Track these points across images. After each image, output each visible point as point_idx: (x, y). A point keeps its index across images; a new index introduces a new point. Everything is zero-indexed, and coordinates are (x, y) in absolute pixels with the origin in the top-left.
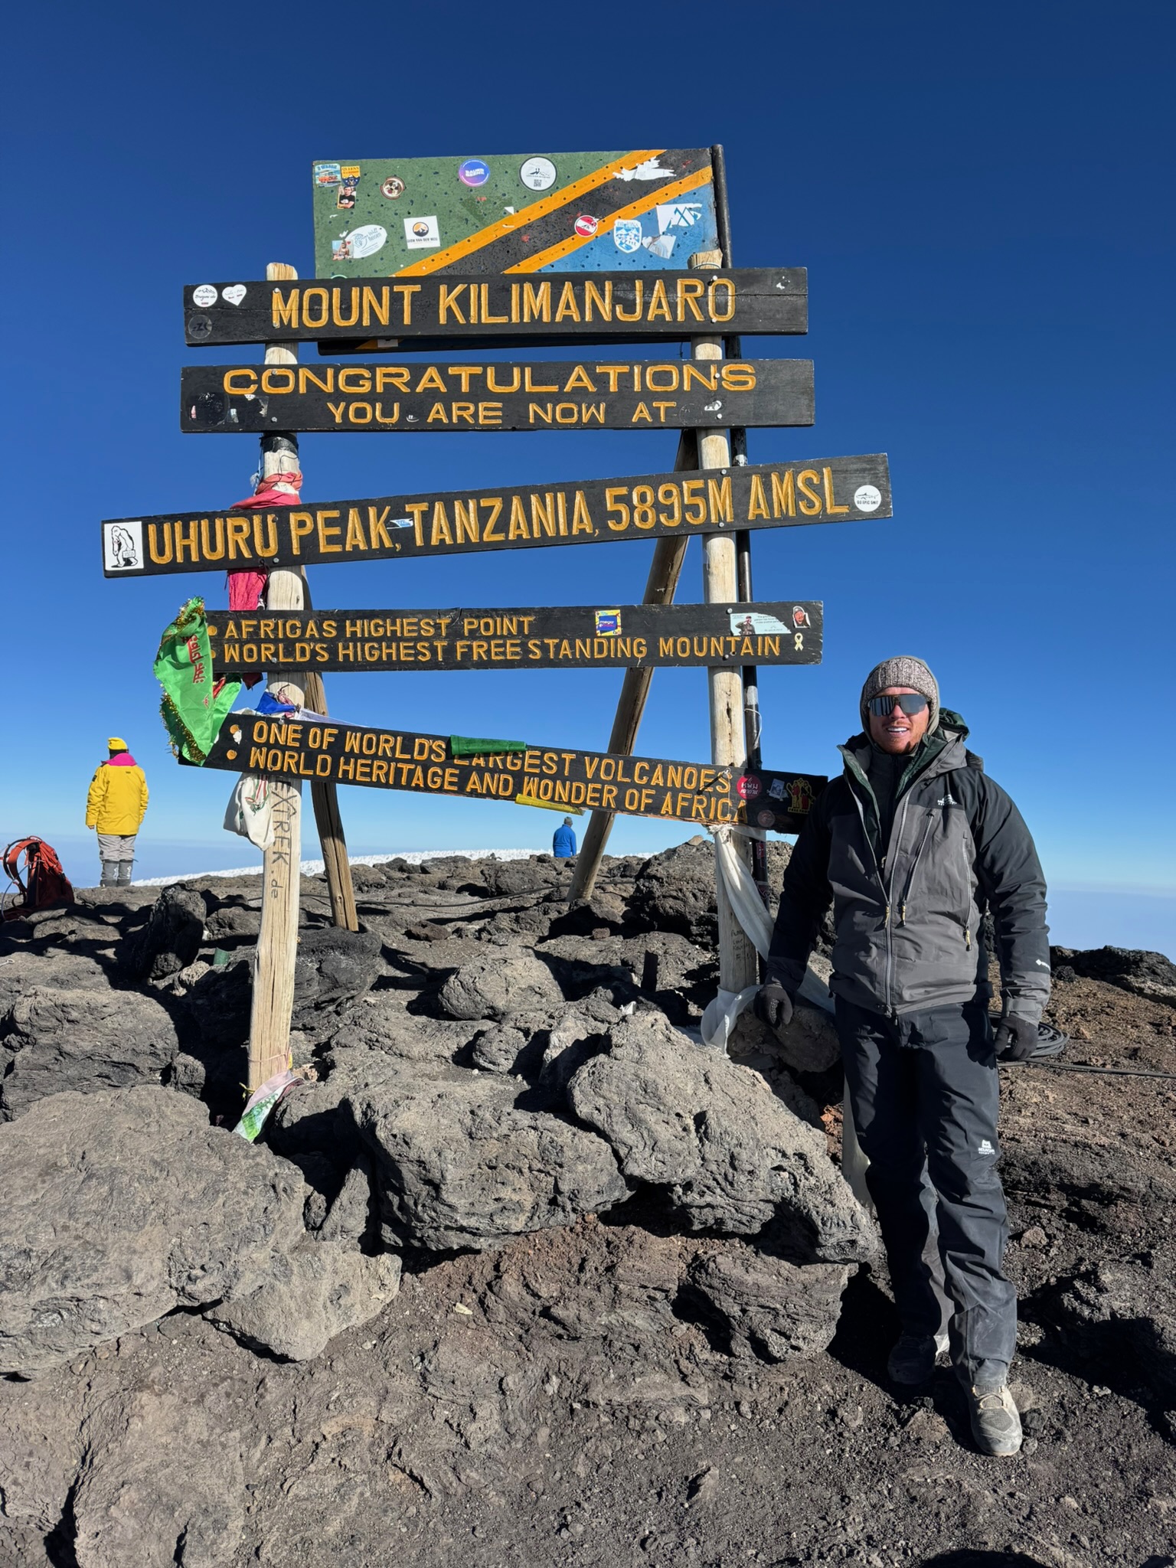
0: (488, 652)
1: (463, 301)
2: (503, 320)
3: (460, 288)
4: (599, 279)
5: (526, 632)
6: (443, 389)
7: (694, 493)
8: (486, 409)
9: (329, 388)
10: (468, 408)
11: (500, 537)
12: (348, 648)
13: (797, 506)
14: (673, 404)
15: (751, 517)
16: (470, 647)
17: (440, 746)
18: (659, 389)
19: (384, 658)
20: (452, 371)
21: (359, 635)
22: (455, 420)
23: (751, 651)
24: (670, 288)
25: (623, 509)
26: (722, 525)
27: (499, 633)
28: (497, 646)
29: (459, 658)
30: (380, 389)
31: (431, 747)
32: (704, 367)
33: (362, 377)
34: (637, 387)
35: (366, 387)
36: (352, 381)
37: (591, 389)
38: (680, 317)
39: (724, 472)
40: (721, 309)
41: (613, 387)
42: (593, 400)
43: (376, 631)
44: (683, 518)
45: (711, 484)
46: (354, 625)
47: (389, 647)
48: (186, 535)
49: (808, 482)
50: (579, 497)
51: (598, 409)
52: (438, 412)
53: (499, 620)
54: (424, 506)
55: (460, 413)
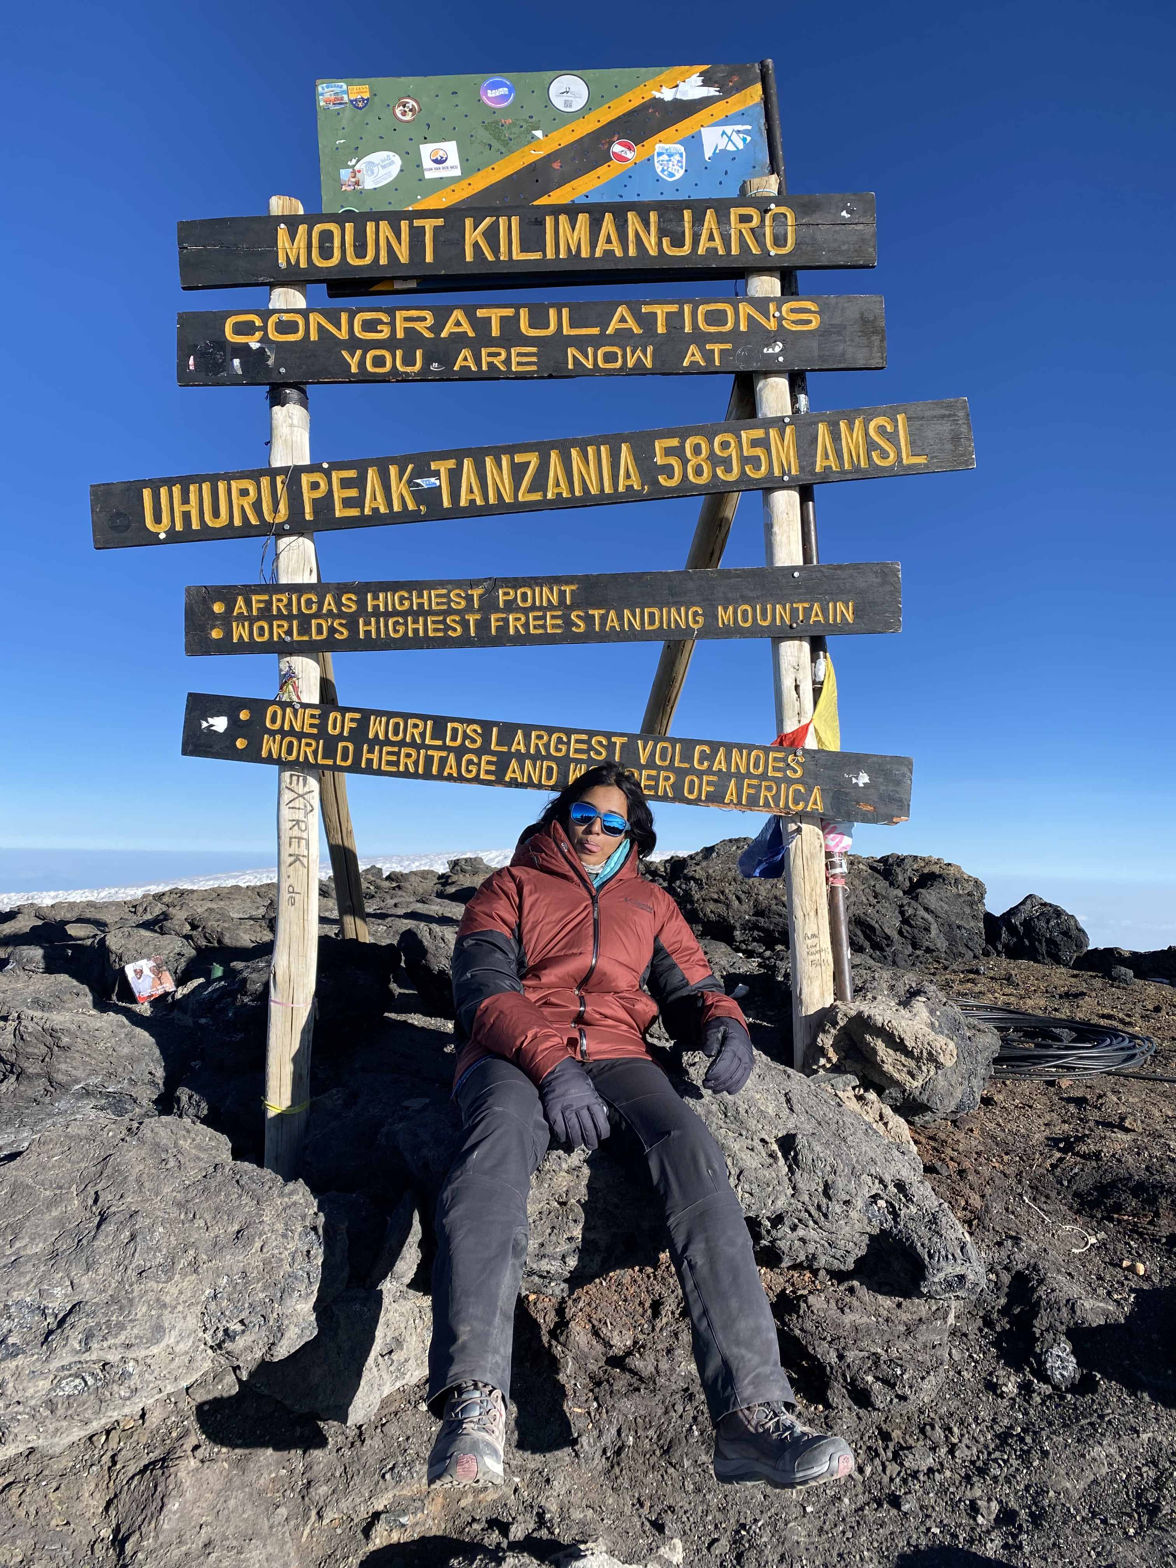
0: (526, 625)
1: (492, 235)
2: (537, 256)
3: (488, 221)
4: (642, 210)
5: (568, 602)
6: (471, 334)
7: (754, 443)
8: (519, 355)
9: (343, 335)
10: (499, 354)
11: (537, 497)
12: (369, 624)
13: (869, 458)
14: (728, 346)
15: (818, 470)
16: (506, 621)
17: (475, 731)
18: (712, 329)
19: (410, 634)
20: (481, 313)
21: (382, 609)
22: (484, 368)
23: (821, 618)
24: (723, 218)
25: (674, 461)
26: (786, 478)
27: (537, 604)
28: (536, 618)
29: (493, 632)
30: (400, 335)
31: (465, 732)
32: (762, 304)
33: (381, 322)
34: (688, 329)
35: (384, 333)
36: (370, 326)
37: (637, 330)
38: (735, 251)
39: (787, 420)
40: (780, 240)
41: (661, 329)
42: (639, 343)
43: (401, 604)
44: (743, 472)
45: (773, 433)
46: (376, 598)
47: (415, 622)
48: (185, 500)
49: (881, 430)
50: (624, 447)
51: (645, 353)
52: (465, 359)
53: (537, 590)
54: (451, 464)
55: (490, 359)
